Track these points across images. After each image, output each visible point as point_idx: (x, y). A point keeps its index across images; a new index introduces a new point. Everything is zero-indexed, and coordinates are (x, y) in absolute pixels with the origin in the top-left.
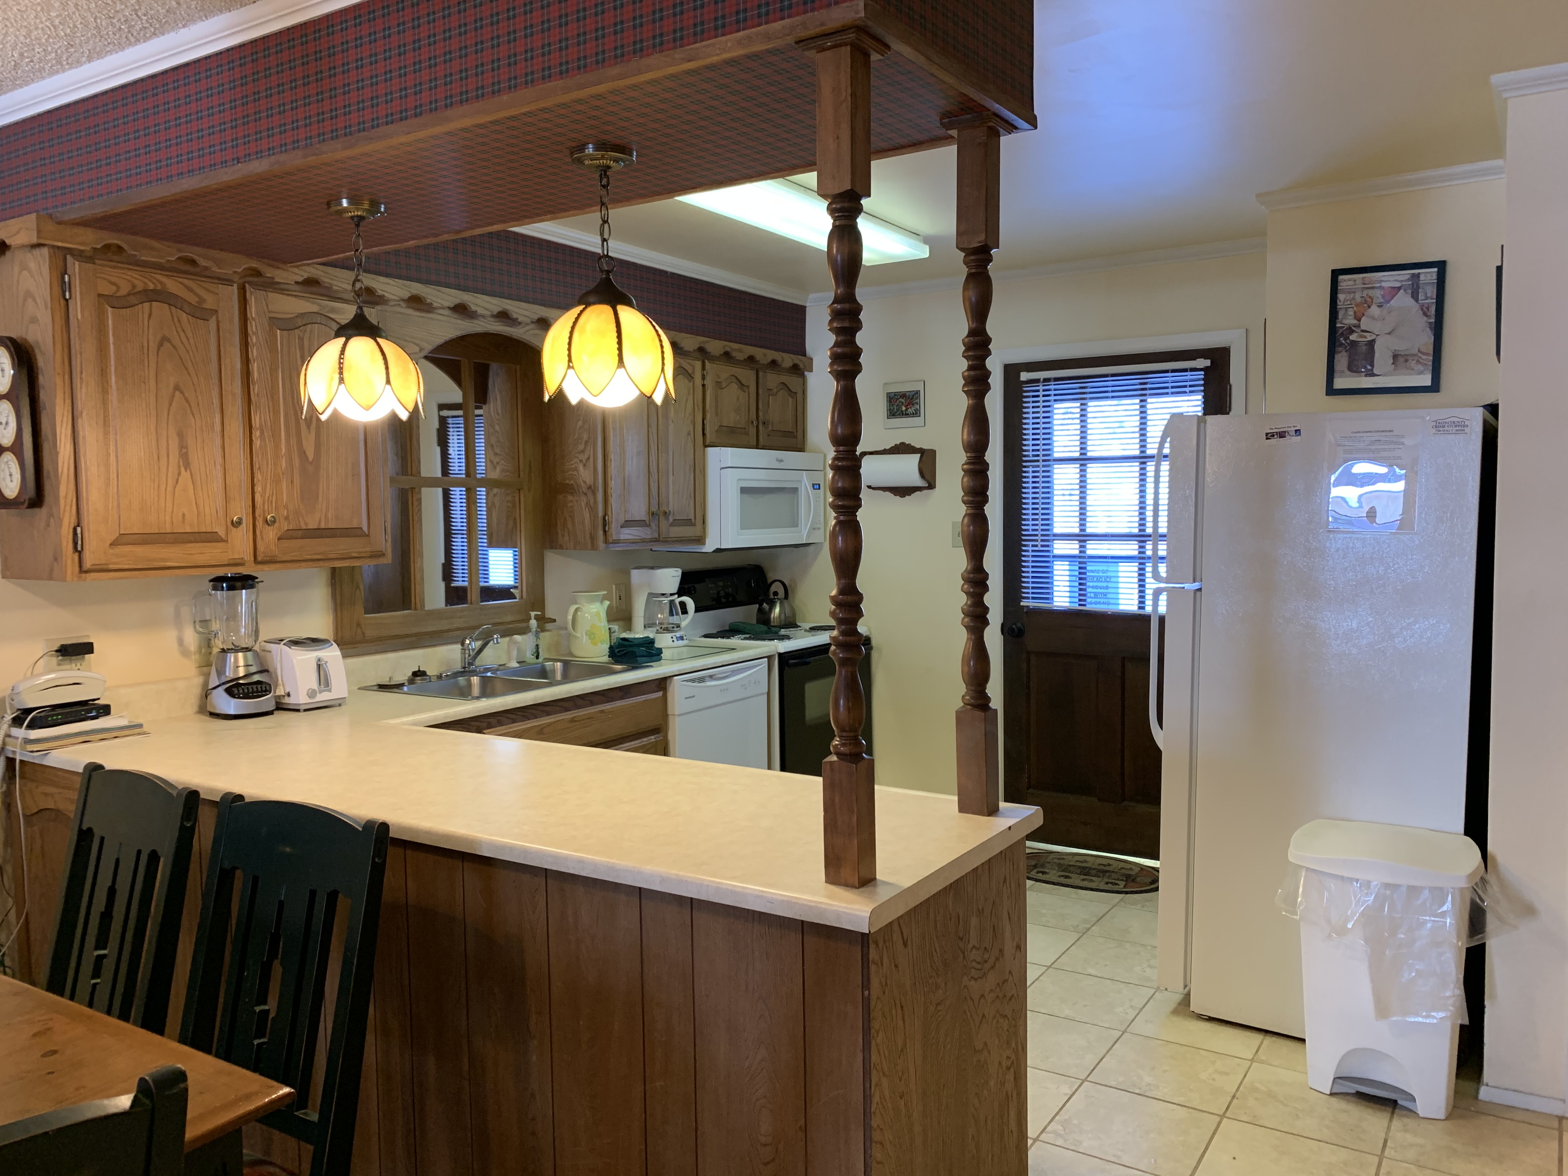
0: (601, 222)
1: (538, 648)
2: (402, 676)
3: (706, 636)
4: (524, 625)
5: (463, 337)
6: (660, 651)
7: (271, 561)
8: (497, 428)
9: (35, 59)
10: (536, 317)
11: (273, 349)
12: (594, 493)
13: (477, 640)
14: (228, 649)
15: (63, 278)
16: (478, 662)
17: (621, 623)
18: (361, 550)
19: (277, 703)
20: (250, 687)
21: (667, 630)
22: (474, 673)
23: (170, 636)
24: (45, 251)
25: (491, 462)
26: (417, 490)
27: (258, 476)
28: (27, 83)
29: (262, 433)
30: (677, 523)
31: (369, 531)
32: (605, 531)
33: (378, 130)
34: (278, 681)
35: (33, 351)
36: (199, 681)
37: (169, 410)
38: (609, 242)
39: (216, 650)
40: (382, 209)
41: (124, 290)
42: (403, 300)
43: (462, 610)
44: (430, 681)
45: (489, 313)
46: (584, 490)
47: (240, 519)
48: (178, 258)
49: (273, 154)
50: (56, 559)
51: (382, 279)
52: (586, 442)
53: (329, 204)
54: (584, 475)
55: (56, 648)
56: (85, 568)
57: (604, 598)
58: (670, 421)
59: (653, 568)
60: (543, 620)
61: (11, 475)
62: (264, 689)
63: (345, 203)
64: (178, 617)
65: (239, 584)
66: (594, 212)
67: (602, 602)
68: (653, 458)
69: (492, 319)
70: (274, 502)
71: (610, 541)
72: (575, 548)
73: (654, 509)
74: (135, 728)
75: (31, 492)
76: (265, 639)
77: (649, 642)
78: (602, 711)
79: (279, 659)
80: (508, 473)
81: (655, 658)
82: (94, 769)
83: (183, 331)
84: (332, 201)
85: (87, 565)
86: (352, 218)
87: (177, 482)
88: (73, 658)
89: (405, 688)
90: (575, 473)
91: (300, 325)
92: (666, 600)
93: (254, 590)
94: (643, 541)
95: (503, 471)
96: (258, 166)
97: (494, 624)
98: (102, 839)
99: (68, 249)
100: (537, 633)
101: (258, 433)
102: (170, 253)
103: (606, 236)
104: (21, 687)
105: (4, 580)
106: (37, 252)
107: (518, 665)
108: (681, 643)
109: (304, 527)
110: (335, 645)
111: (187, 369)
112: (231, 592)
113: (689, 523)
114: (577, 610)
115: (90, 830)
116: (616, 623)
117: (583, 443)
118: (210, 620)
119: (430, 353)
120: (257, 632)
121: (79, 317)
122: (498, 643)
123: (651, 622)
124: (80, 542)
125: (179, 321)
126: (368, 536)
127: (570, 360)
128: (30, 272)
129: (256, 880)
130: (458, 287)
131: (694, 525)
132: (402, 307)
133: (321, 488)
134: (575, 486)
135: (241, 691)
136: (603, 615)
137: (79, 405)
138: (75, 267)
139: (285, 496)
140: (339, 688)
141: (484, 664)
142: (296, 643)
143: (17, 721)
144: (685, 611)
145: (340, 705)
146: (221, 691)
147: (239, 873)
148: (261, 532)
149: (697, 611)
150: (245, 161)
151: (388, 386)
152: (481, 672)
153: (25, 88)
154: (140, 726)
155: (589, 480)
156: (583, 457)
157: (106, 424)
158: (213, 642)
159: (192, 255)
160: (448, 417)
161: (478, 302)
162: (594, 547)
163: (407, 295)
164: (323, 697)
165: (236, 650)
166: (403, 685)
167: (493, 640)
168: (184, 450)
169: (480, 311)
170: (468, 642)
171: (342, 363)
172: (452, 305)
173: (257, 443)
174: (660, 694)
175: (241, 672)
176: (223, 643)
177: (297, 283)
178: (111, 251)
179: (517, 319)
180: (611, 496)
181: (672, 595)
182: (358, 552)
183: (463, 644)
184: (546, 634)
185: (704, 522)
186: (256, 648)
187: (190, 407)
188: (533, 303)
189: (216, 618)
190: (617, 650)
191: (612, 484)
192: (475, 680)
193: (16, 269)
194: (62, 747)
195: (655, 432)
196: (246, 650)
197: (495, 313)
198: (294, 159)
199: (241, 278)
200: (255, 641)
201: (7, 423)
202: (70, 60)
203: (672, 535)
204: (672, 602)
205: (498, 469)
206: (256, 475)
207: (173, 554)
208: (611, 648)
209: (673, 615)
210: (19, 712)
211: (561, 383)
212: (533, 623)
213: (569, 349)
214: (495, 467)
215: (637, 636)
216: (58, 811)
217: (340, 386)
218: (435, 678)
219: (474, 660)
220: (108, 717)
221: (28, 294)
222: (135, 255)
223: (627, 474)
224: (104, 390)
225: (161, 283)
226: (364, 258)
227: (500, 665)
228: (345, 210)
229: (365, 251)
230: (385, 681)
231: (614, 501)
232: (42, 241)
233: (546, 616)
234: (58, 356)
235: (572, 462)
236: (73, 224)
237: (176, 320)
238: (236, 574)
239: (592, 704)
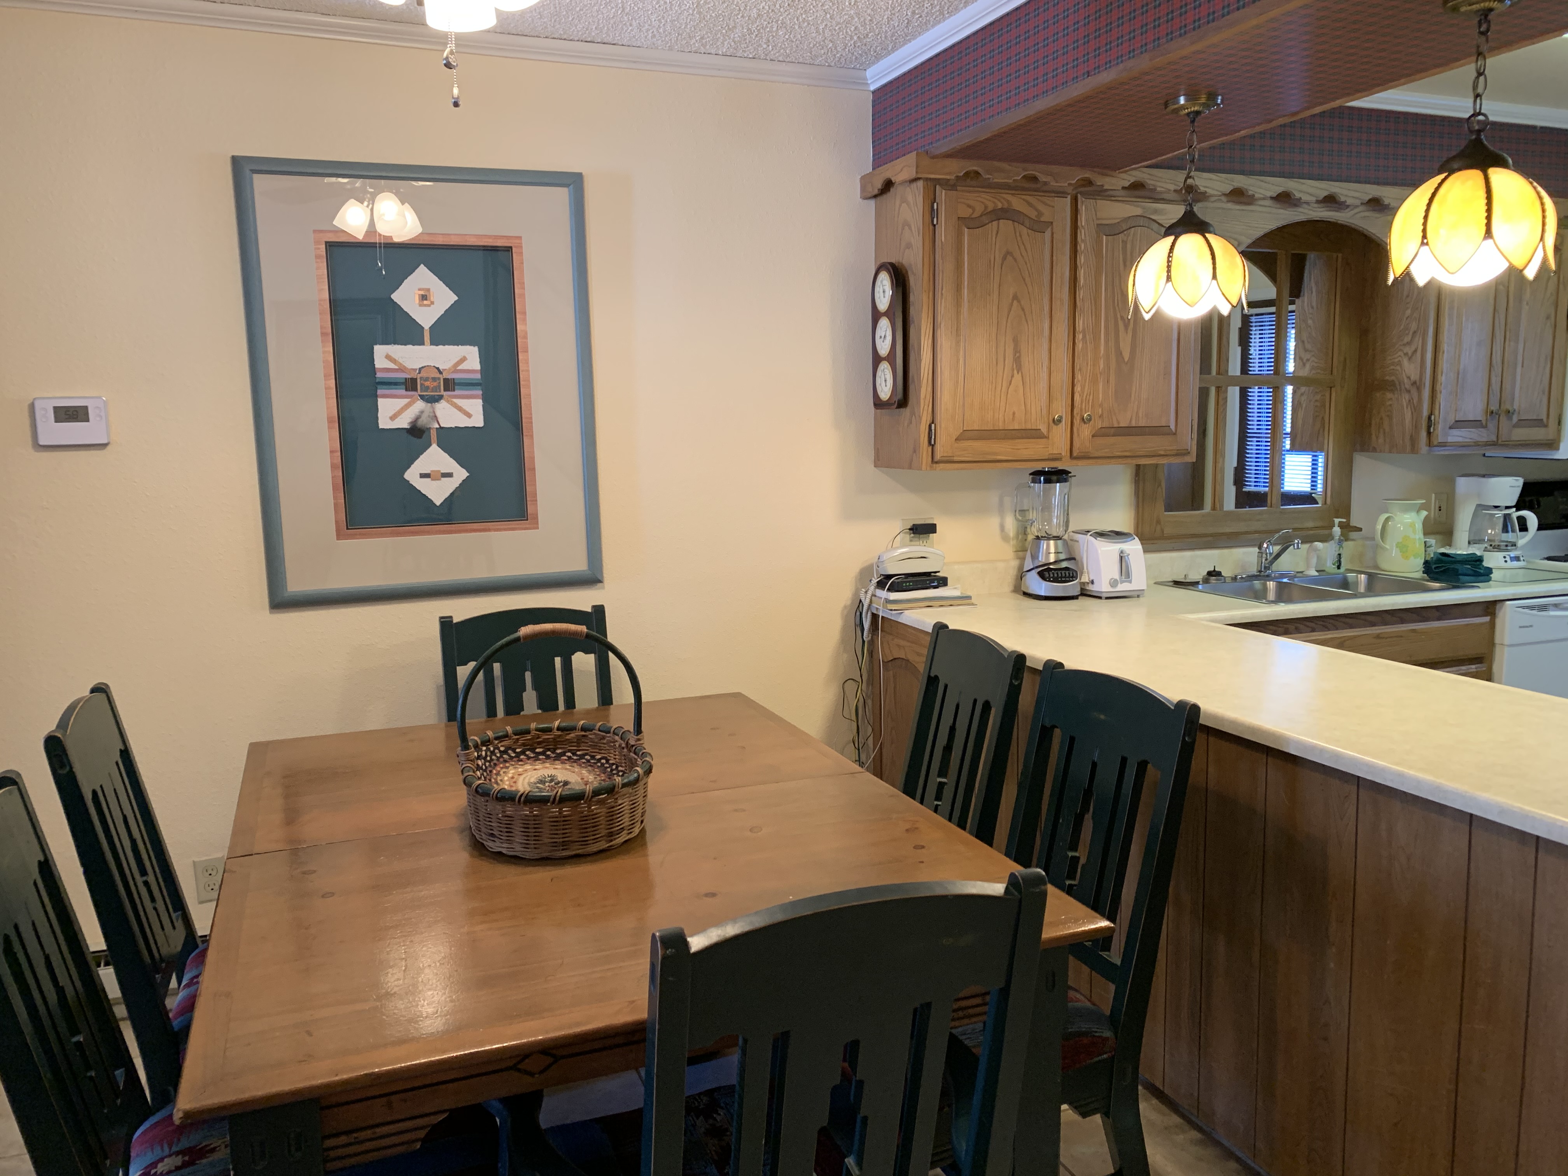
0: (1475, 74)
1: (1340, 558)
2: (1197, 575)
3: (1549, 559)
4: (1326, 532)
5: (1284, 227)
6: (1489, 571)
7: (1085, 457)
8: (1310, 322)
9: (924, 15)
10: (1367, 198)
11: (1098, 254)
12: (1419, 389)
13: (1275, 544)
14: (1042, 537)
15: (933, 206)
16: (1274, 567)
17: (1439, 537)
18: (1168, 448)
19: (1082, 589)
20: (1059, 572)
21: (1497, 548)
22: (1268, 577)
23: (994, 522)
24: (920, 184)
25: (1301, 359)
26: (1223, 389)
27: (1079, 377)
28: (914, 37)
29: (1084, 337)
30: (1523, 423)
31: (1176, 430)
32: (1429, 433)
33: (1228, 17)
34: (1083, 569)
35: (907, 272)
36: (1015, 563)
37: (1008, 316)
38: (1483, 97)
39: (1030, 537)
40: (1219, 101)
41: (979, 209)
42: (1225, 195)
43: (1261, 513)
44: (1225, 582)
45: (1314, 199)
46: (1407, 386)
47: (1060, 418)
48: (1024, 177)
49: (1122, 62)
50: (915, 451)
51: (1206, 175)
52: (1415, 332)
53: (1166, 105)
54: (1409, 370)
55: (909, 527)
56: (936, 459)
57: (1422, 507)
58: (1525, 303)
59: (1484, 476)
60: (1347, 528)
61: (885, 381)
62: (1071, 575)
63: (1182, 100)
64: (1001, 504)
65: (1054, 478)
66: (1470, 63)
67: (1418, 512)
68: (1498, 348)
69: (1316, 205)
70: (1091, 401)
71: (1435, 443)
72: (1390, 452)
73: (1494, 407)
74: (964, 599)
75: (900, 395)
76: (1074, 530)
77: (1478, 560)
78: (1414, 631)
79: (1085, 548)
80: (1319, 371)
81: (1482, 578)
82: (940, 628)
83: (1023, 244)
84: (1170, 100)
85: (938, 457)
86: (1188, 114)
87: (1010, 384)
88: (921, 536)
89: (1200, 587)
90: (1398, 368)
91: (1124, 229)
92: (1499, 514)
93: (1067, 484)
94: (1477, 444)
95: (1313, 368)
96: (1106, 77)
97: (1294, 529)
98: (946, 686)
99: (935, 179)
100: (1340, 542)
101: (1081, 336)
102: (1016, 172)
103: (1480, 90)
104: (885, 557)
105: (875, 469)
106: (914, 185)
107: (1317, 574)
108: (1516, 564)
109: (1116, 425)
110: (1137, 538)
111: (1024, 280)
112: (1047, 485)
113: (1539, 423)
114: (1387, 519)
115: (936, 677)
116: (1433, 536)
117: (1411, 333)
118: (1028, 510)
119: (1247, 247)
120: (1067, 524)
121: (943, 240)
122: (1298, 548)
123: (1477, 538)
124: (933, 437)
125: (1021, 236)
126: (1175, 434)
127: (1424, 236)
128: (908, 204)
129: (1072, 739)
130: (1282, 175)
131: (1546, 426)
132: (1223, 202)
133: (1134, 389)
134: (1397, 383)
135: (1052, 575)
136: (1419, 526)
137: (939, 318)
138: (942, 194)
139: (1101, 395)
140: (1139, 580)
141: (1280, 569)
142: (1101, 534)
143: (881, 585)
144: (1523, 527)
145: (1138, 596)
146: (1034, 573)
147: (1057, 732)
148: (1078, 430)
149: (1540, 528)
150: (1095, 74)
151: (1214, 282)
152: (1275, 578)
153: (913, 42)
154: (969, 598)
155: (1415, 376)
156: (1409, 350)
157: (958, 334)
158: (1028, 530)
159: (1034, 173)
160: (1252, 315)
161: (1303, 188)
162: (1414, 449)
163: (1228, 189)
164: (1123, 587)
165: (1048, 538)
166: (1197, 583)
167: (1294, 545)
168: (1018, 355)
169: (1305, 198)
170: (1265, 545)
171: (1171, 262)
172: (1275, 195)
173: (1079, 345)
174: (1487, 619)
175: (1052, 558)
176: (1038, 531)
177: (1124, 188)
178: (972, 176)
179: (1345, 202)
180: (1441, 392)
181: (1507, 508)
182: (1165, 450)
183: (1260, 547)
184: (1350, 543)
185: (1559, 423)
186: (1066, 537)
187: (1025, 315)
188: (1366, 183)
189: (1033, 509)
190: (1433, 566)
191: (1442, 379)
192: (1271, 585)
193: (898, 203)
194: (911, 608)
195: (1503, 316)
196: (1057, 538)
197: (1321, 198)
198: (1142, 63)
199: (1076, 188)
200: (1066, 532)
201: (885, 336)
202: (951, 8)
203: (1514, 438)
204: (1507, 517)
205: (1308, 366)
206: (1076, 376)
207: (1002, 449)
208: (1426, 563)
209: (1507, 532)
210: (882, 577)
211: (1410, 264)
212: (1337, 530)
213: (1425, 224)
214: (1304, 365)
215: (1459, 552)
216: (908, 660)
217: (1168, 284)
218: (1230, 579)
219: (1272, 565)
220: (945, 588)
221: (906, 224)
222: (989, 179)
223: (1462, 367)
224: (958, 304)
225: (1008, 201)
226: (1197, 154)
227: (1298, 572)
228: (1183, 107)
229: (1198, 146)
230: (1180, 578)
231: (1442, 399)
232: (919, 176)
233: (1351, 525)
234: (926, 277)
235: (1396, 356)
236: (944, 157)
237: (1018, 234)
238: (1052, 468)
239: (1403, 621)
